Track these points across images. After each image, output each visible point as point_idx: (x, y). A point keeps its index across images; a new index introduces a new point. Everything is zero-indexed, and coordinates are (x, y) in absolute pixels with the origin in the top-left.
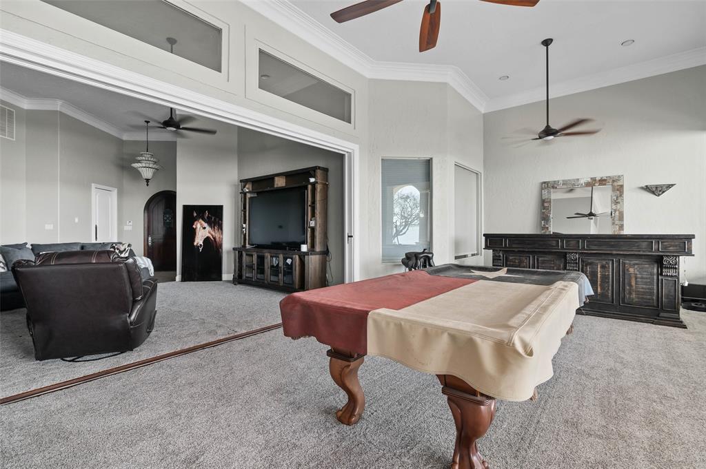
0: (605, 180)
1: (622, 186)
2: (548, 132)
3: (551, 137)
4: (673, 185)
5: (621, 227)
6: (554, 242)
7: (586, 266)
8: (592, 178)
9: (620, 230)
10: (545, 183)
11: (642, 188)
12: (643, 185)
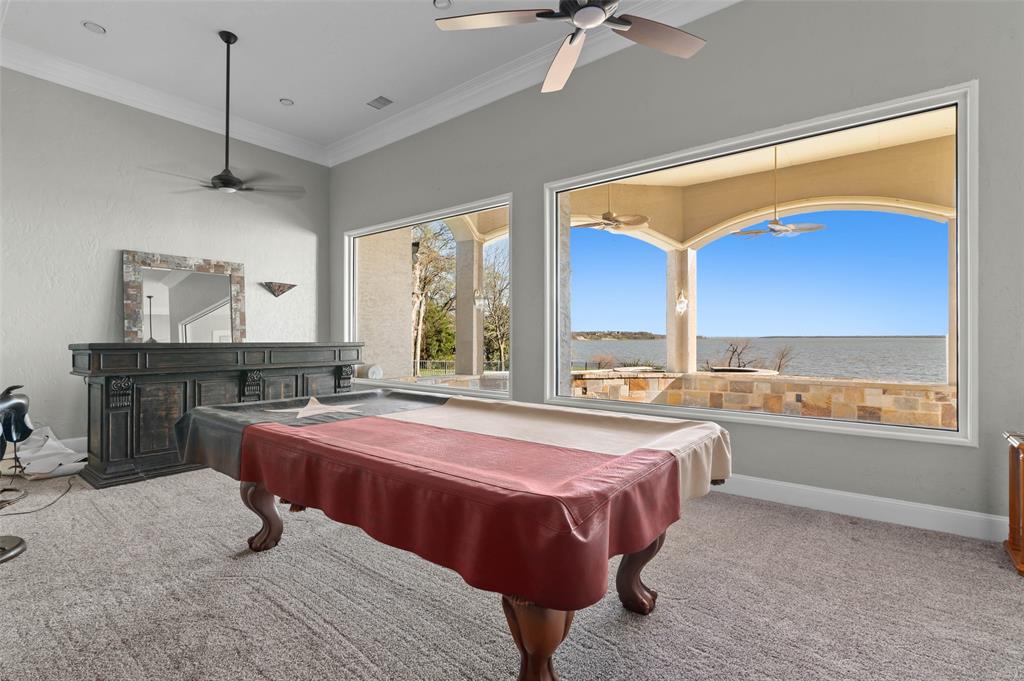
0: (221, 266)
1: (243, 278)
2: (225, 180)
3: (233, 190)
4: (294, 286)
5: (243, 334)
6: (231, 355)
7: (268, 387)
8: (204, 260)
9: (242, 337)
10: (128, 252)
11: (261, 284)
12: (265, 280)
